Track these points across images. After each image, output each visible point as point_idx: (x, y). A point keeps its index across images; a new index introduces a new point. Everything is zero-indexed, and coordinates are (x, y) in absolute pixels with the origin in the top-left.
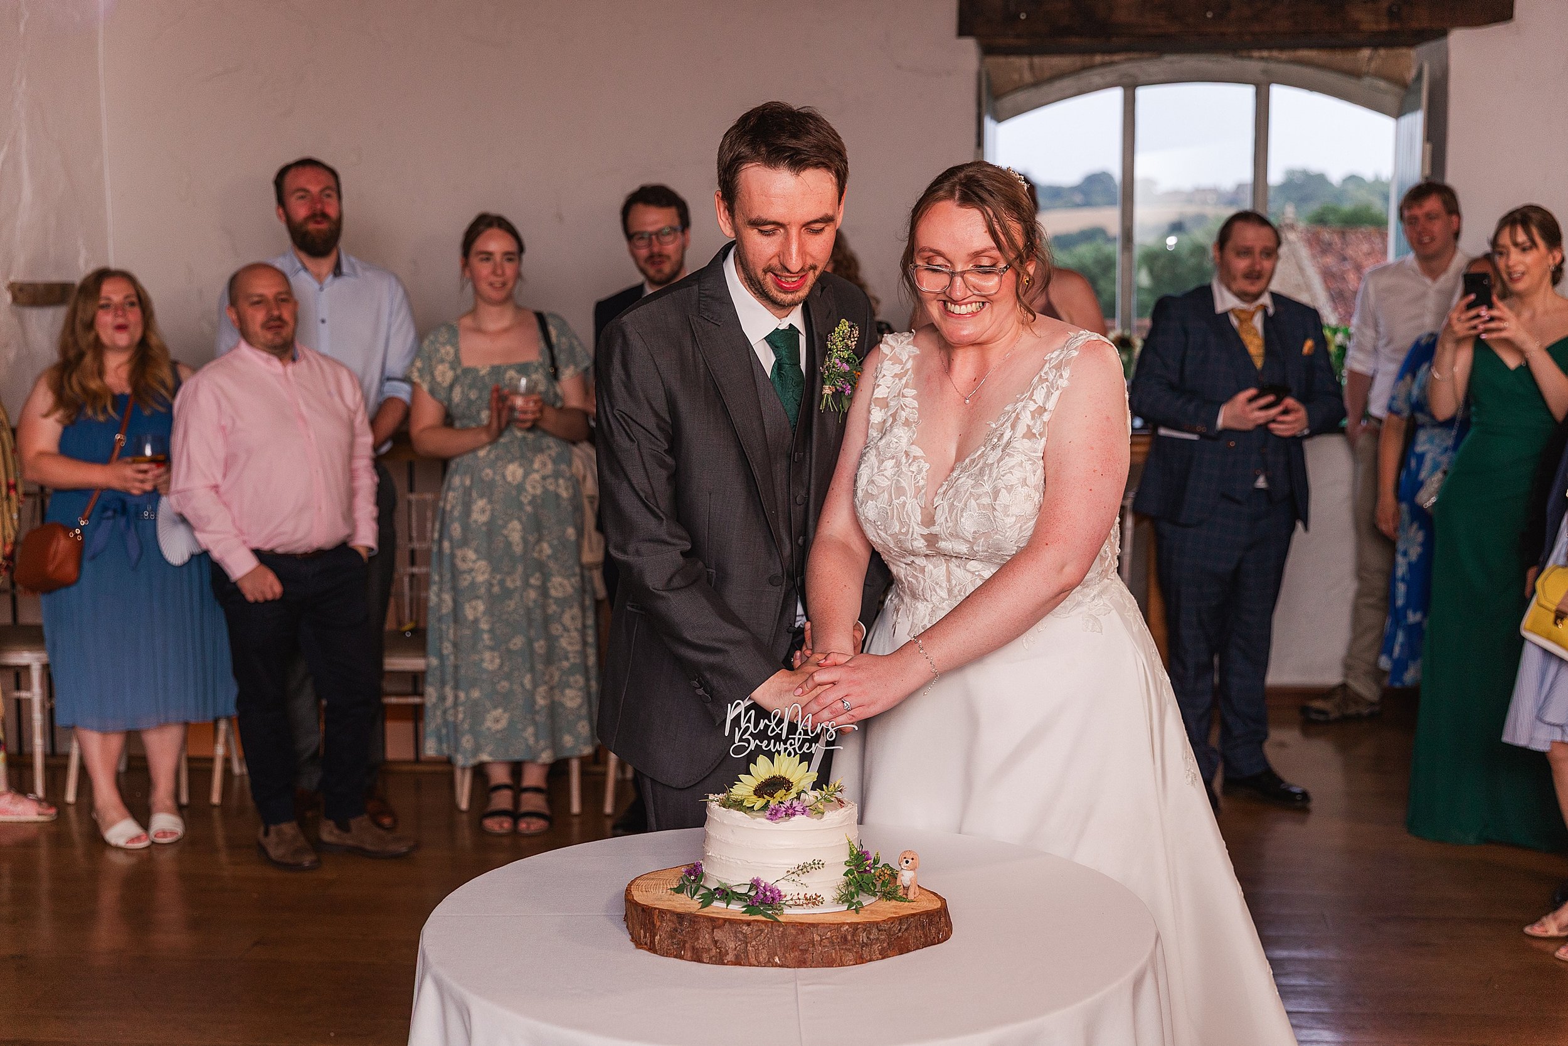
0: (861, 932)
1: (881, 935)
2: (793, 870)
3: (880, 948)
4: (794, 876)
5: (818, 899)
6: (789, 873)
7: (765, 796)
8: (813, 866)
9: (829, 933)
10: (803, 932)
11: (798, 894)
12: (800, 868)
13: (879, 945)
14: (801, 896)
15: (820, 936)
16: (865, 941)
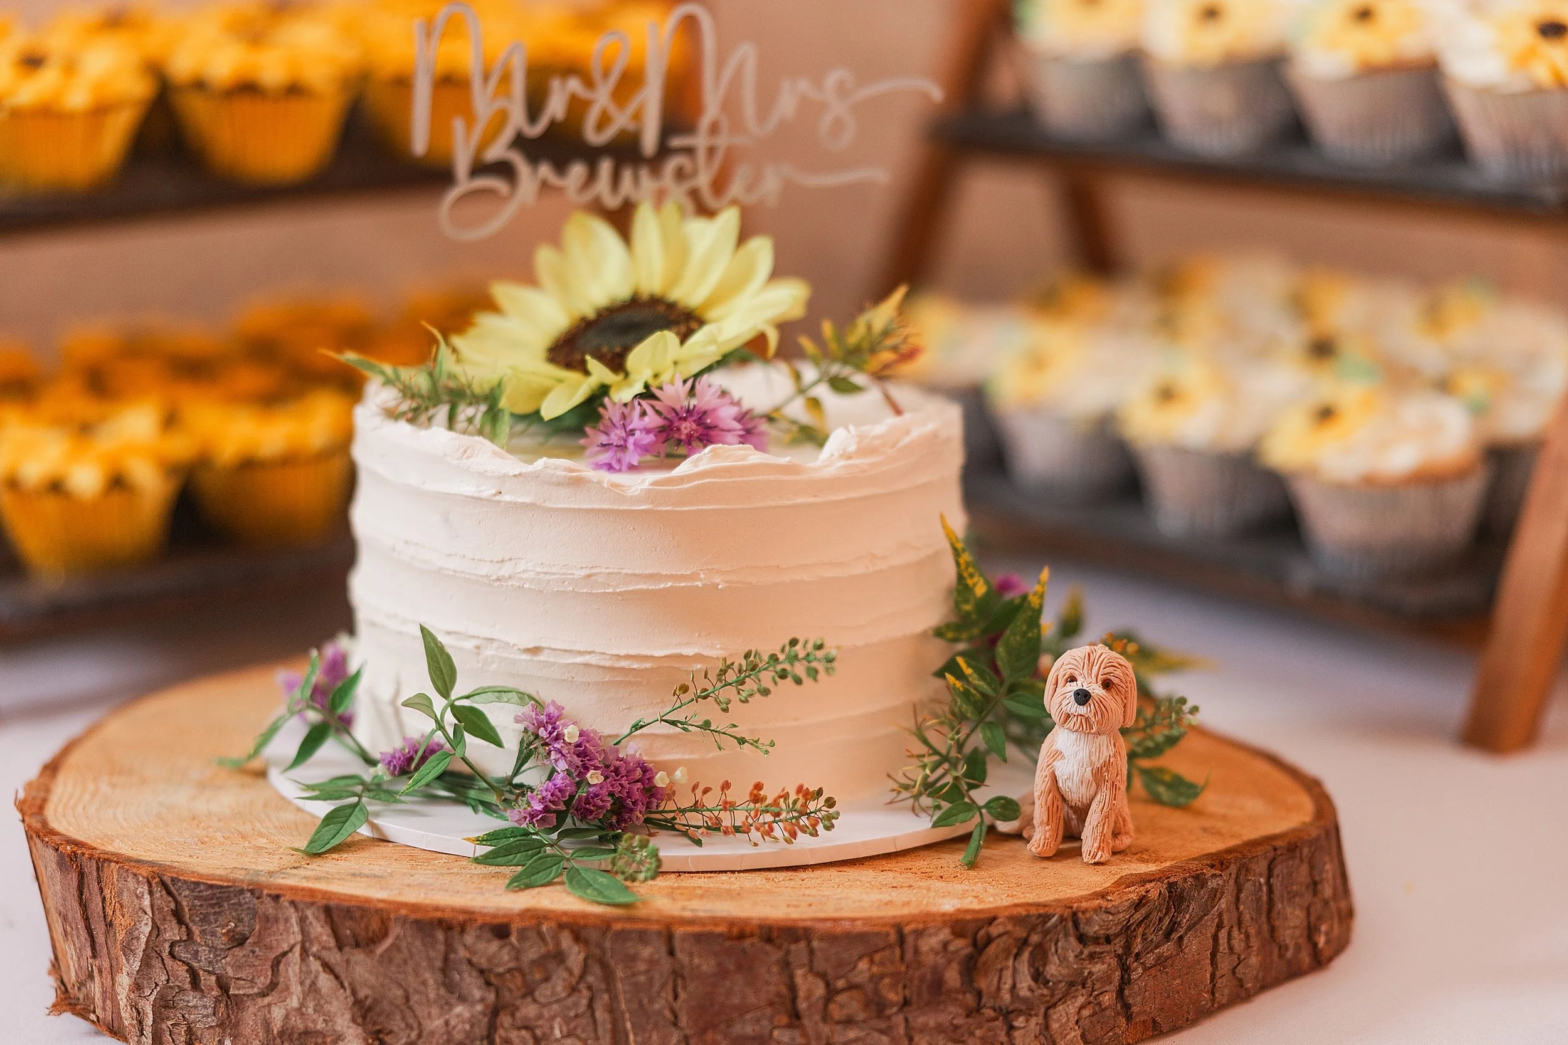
0: (1007, 951)
1: (1092, 957)
2: (702, 683)
3: (1086, 1013)
4: (707, 710)
5: (812, 805)
6: (685, 698)
7: (592, 364)
8: (787, 666)
9: (863, 965)
10: (746, 965)
11: (726, 786)
12: (731, 676)
13: (1081, 1000)
14: (740, 794)
15: (823, 976)
16: (1024, 992)
